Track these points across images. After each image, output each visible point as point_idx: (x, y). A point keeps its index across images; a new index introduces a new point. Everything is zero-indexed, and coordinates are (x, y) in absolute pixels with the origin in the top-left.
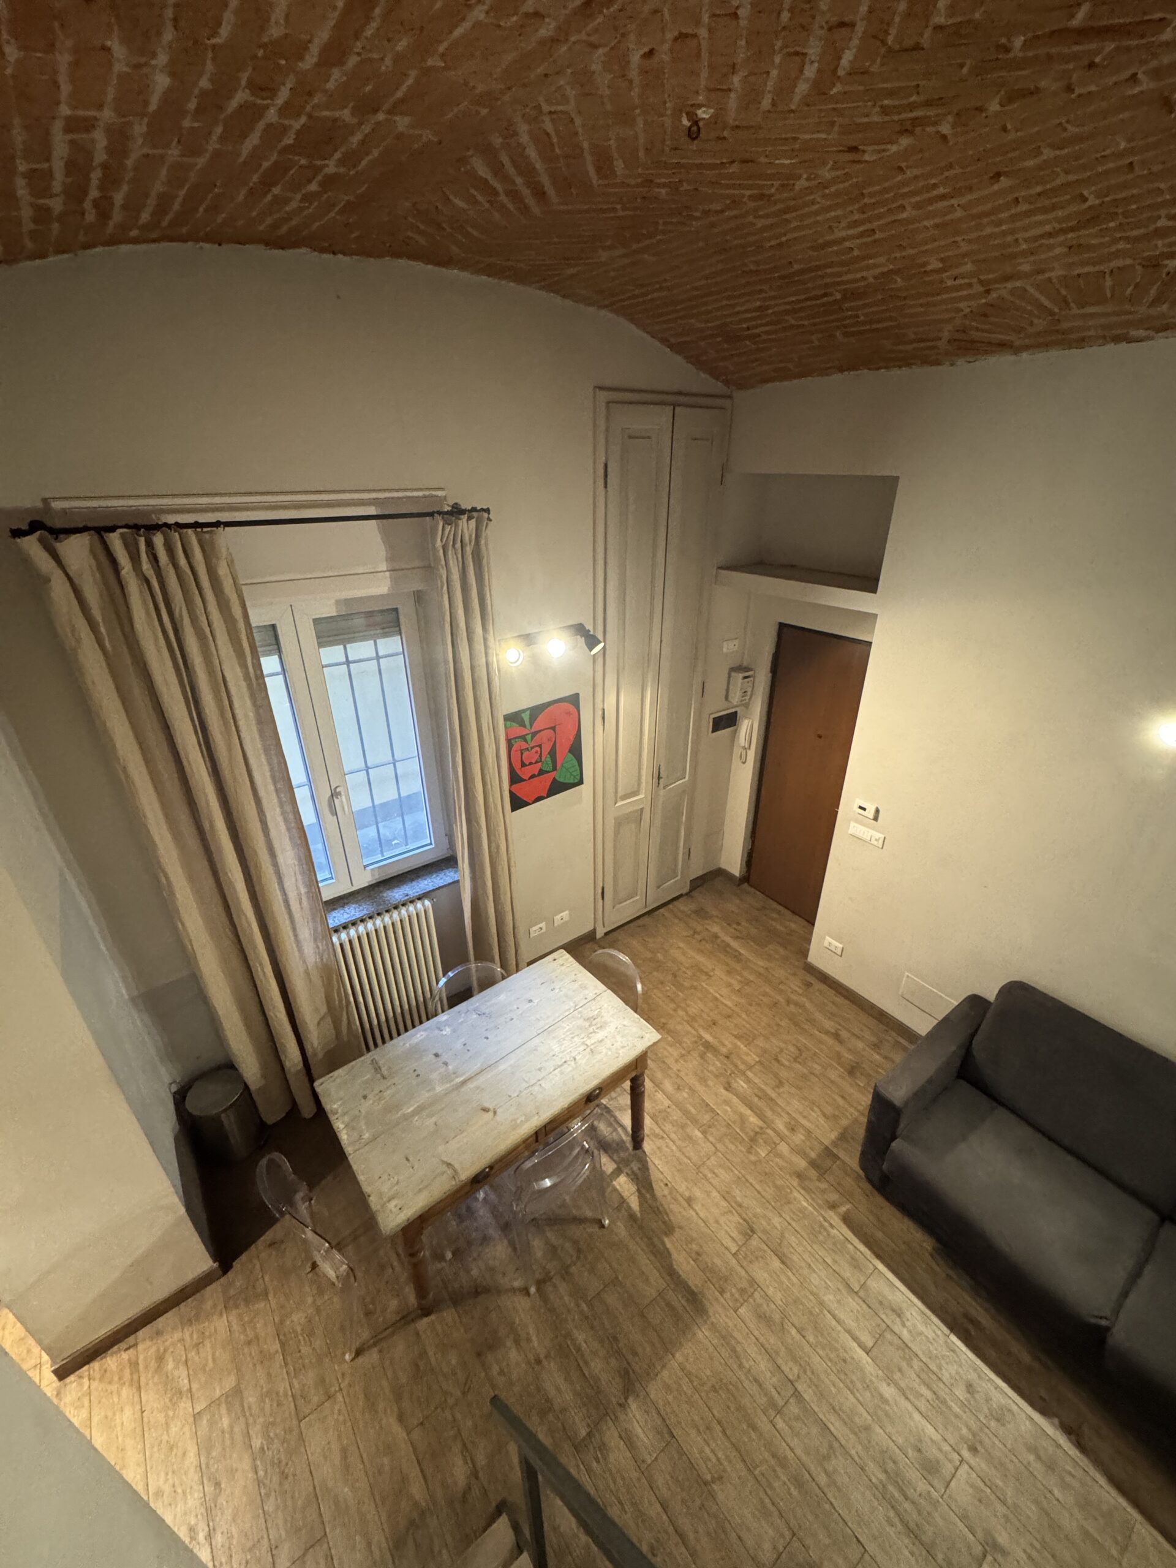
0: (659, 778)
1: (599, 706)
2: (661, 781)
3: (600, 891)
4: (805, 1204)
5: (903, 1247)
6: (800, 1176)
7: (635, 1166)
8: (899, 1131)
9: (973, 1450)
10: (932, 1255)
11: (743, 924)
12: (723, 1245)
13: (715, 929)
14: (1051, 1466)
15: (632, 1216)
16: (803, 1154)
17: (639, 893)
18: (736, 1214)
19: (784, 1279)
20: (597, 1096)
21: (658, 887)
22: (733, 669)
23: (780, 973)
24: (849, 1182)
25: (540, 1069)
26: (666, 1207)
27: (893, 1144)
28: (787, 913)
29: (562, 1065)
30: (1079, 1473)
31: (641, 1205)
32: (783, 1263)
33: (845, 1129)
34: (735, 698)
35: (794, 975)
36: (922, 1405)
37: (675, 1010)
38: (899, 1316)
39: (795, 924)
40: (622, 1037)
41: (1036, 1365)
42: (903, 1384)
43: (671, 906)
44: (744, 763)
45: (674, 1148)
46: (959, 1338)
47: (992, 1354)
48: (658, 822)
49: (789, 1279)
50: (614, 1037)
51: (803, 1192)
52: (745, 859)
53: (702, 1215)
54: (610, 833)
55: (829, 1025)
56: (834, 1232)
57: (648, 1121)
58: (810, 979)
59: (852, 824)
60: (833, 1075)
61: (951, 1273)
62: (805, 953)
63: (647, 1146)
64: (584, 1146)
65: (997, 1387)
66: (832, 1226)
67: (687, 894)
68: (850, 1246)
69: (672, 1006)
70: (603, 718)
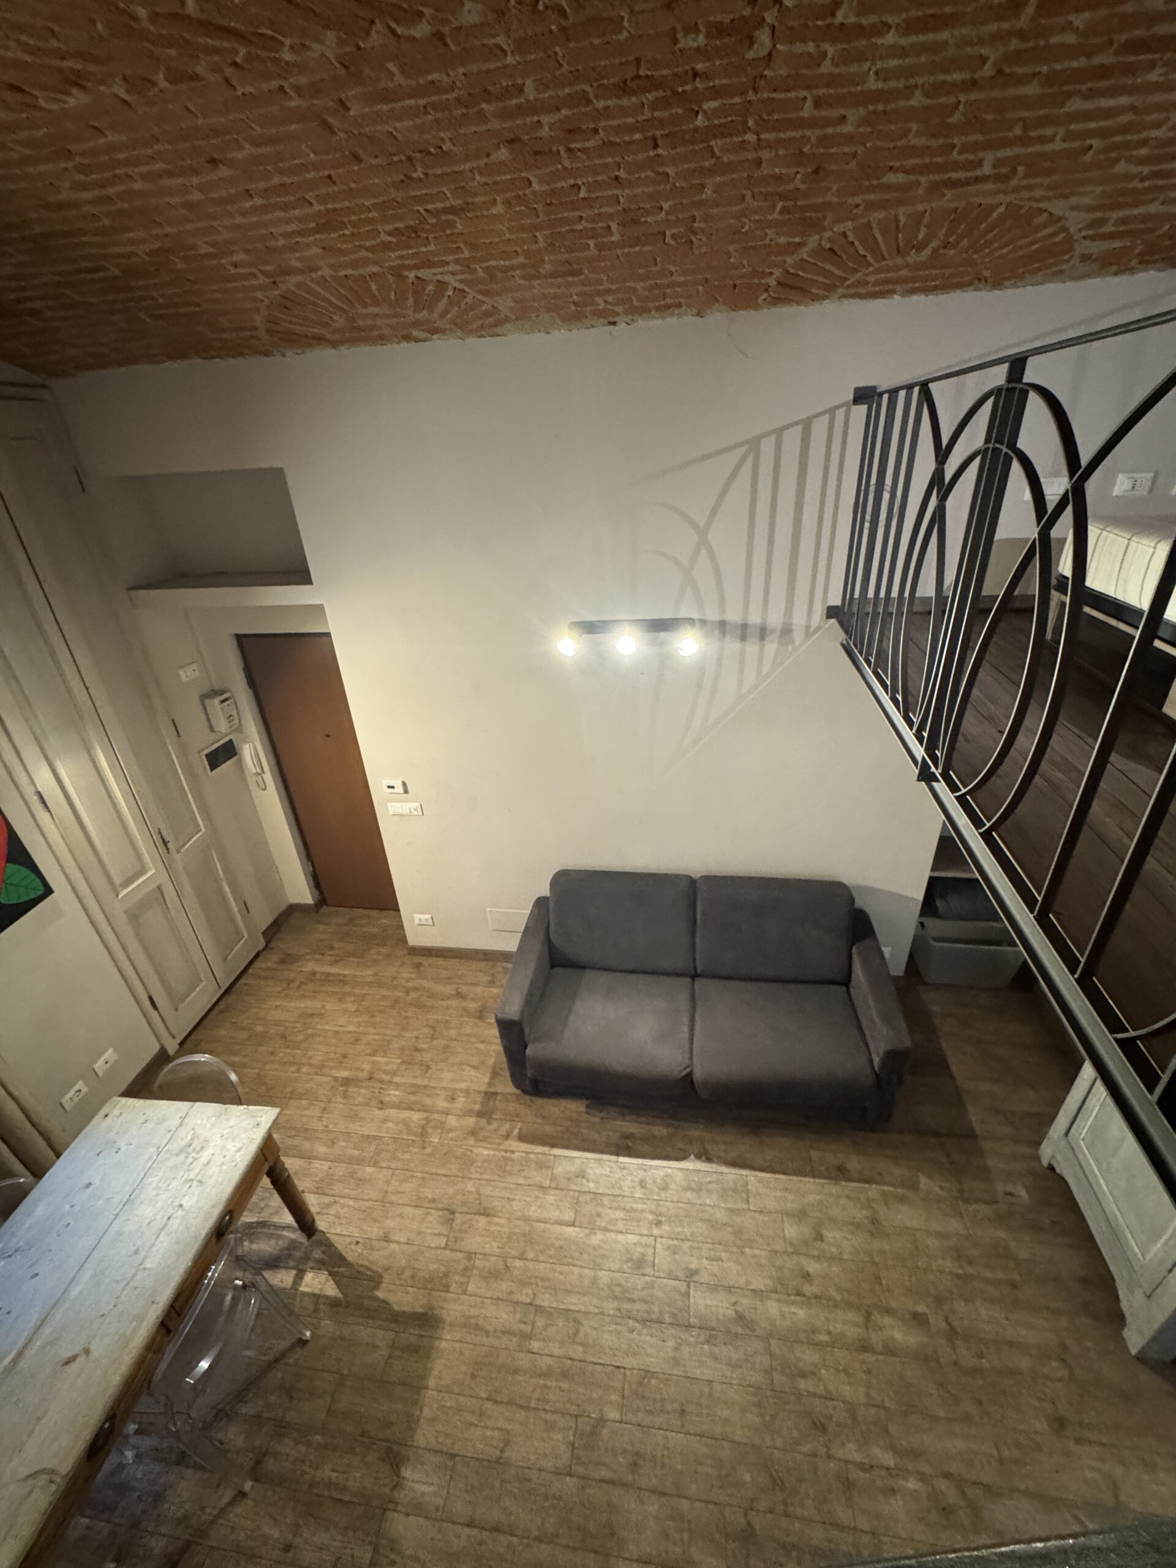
0: (165, 843)
1: (29, 791)
2: (170, 845)
3: (148, 1003)
4: (486, 1152)
5: (568, 1123)
6: (472, 1133)
7: (317, 1254)
8: (527, 1039)
9: (658, 1223)
10: (588, 1113)
11: (336, 946)
12: (431, 1248)
13: (310, 966)
14: (699, 1189)
15: (334, 1304)
16: (469, 1113)
17: (202, 976)
18: (433, 1211)
19: (493, 1228)
20: (230, 1222)
21: (225, 959)
22: (204, 697)
23: (389, 971)
24: (512, 1107)
25: (136, 1252)
26: (365, 1263)
27: (528, 1052)
28: (374, 913)
29: (166, 1225)
30: (715, 1177)
31: (338, 1285)
32: (488, 1215)
33: (494, 1067)
34: (222, 726)
35: (403, 964)
36: (620, 1226)
37: (298, 1071)
38: (584, 1177)
39: (384, 919)
40: (233, 1140)
41: (670, 1130)
42: (603, 1224)
43: (250, 971)
44: (265, 789)
45: (351, 1203)
46: (625, 1155)
47: (646, 1148)
48: (188, 890)
49: (497, 1224)
50: (223, 1148)
51: (481, 1144)
52: (312, 884)
53: (402, 1240)
54: (128, 933)
55: (448, 989)
56: (516, 1155)
57: (312, 1202)
58: (417, 960)
59: (389, 805)
60: (467, 1030)
61: (602, 1115)
62: (403, 940)
63: (321, 1224)
64: (237, 1286)
65: (657, 1168)
66: (513, 1152)
67: (264, 949)
68: (532, 1156)
69: (293, 1068)
70: (44, 802)
